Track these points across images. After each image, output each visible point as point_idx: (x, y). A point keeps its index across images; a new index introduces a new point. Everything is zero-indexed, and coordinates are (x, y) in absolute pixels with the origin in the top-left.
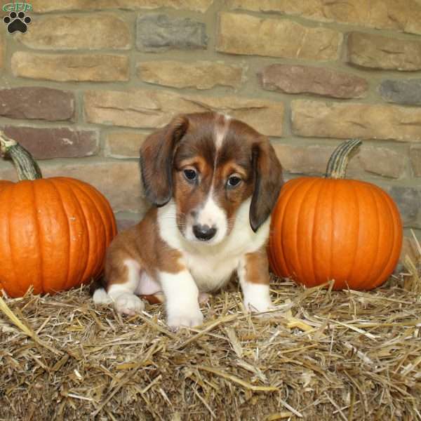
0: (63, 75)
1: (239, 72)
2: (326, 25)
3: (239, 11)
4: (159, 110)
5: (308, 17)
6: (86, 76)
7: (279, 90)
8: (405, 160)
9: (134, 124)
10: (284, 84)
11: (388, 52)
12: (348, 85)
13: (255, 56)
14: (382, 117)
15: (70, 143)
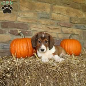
0: (26, 21)
1: (54, 23)
3: (54, 13)
4: (42, 28)
5: (64, 15)
6: (30, 22)
7: (60, 26)
8: (78, 37)
9: (38, 30)
11: (76, 21)
13: (57, 20)
14: (75, 31)
15: (27, 33)
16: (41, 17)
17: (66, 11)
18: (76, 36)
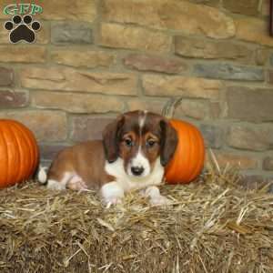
1: (112, 58)
2: (163, 32)
3: (112, 22)
4: (64, 80)
5: (152, 27)
6: (20, 58)
7: (135, 69)
8: (207, 110)
9: (50, 88)
10: (138, 65)
11: (198, 48)
12: (175, 66)
13: (123, 48)
14: (194, 85)
15: (10, 99)
16: (62, 41)
17: (160, 13)
18: (201, 105)
